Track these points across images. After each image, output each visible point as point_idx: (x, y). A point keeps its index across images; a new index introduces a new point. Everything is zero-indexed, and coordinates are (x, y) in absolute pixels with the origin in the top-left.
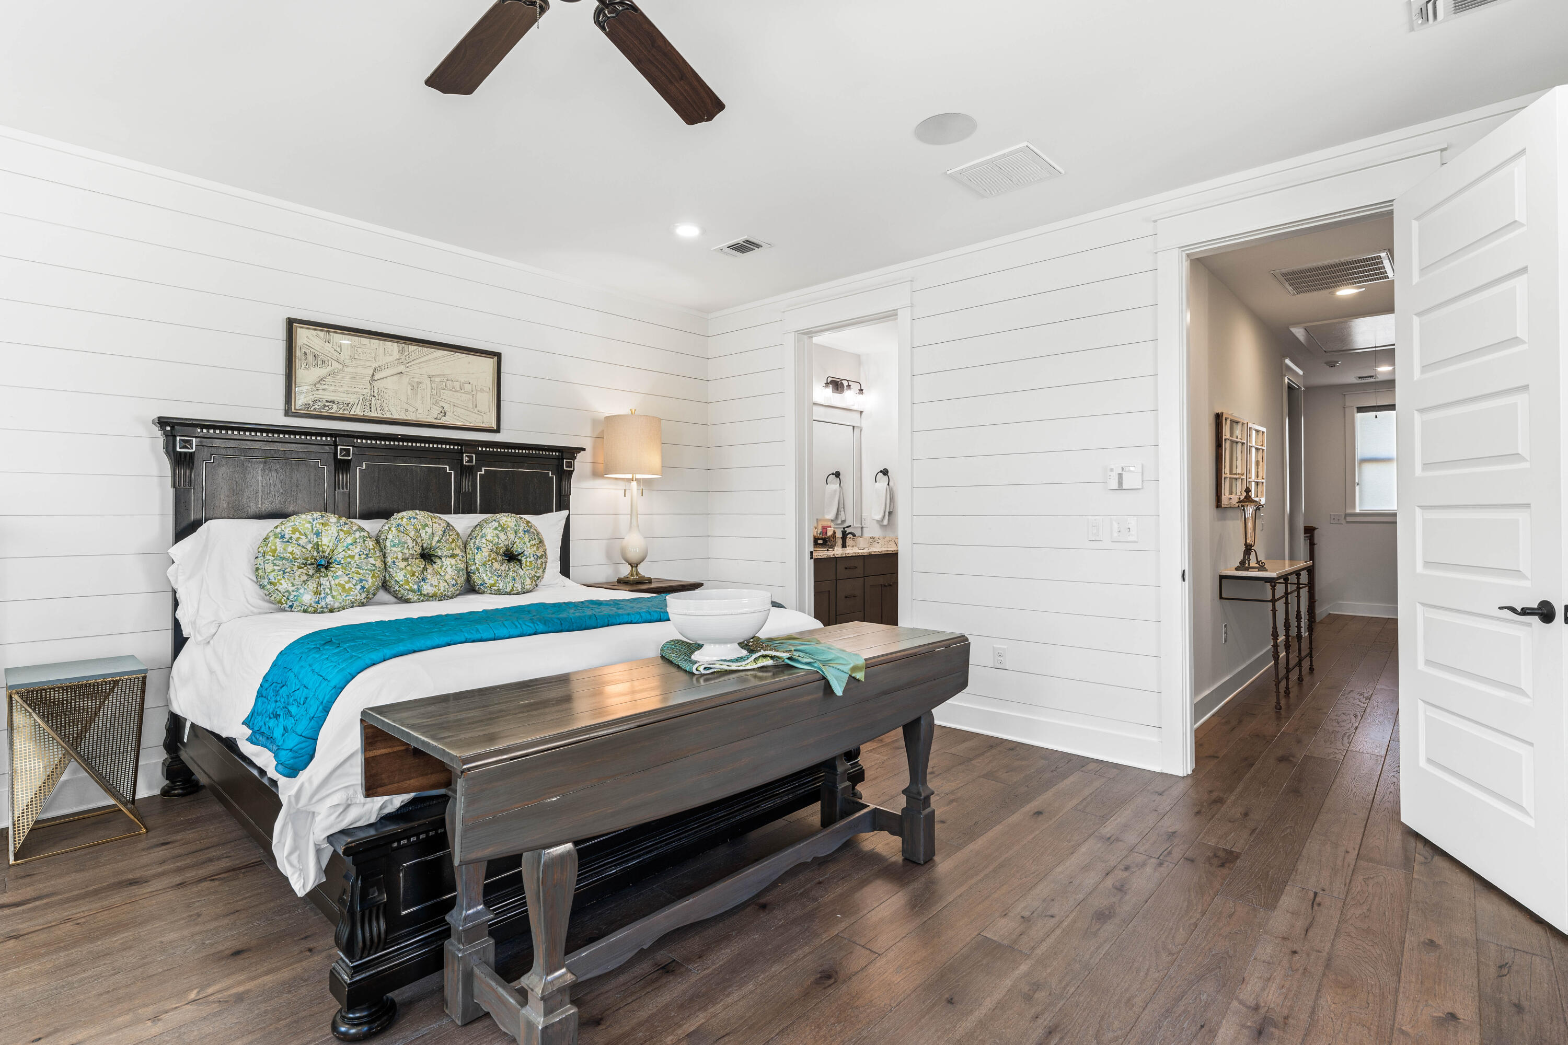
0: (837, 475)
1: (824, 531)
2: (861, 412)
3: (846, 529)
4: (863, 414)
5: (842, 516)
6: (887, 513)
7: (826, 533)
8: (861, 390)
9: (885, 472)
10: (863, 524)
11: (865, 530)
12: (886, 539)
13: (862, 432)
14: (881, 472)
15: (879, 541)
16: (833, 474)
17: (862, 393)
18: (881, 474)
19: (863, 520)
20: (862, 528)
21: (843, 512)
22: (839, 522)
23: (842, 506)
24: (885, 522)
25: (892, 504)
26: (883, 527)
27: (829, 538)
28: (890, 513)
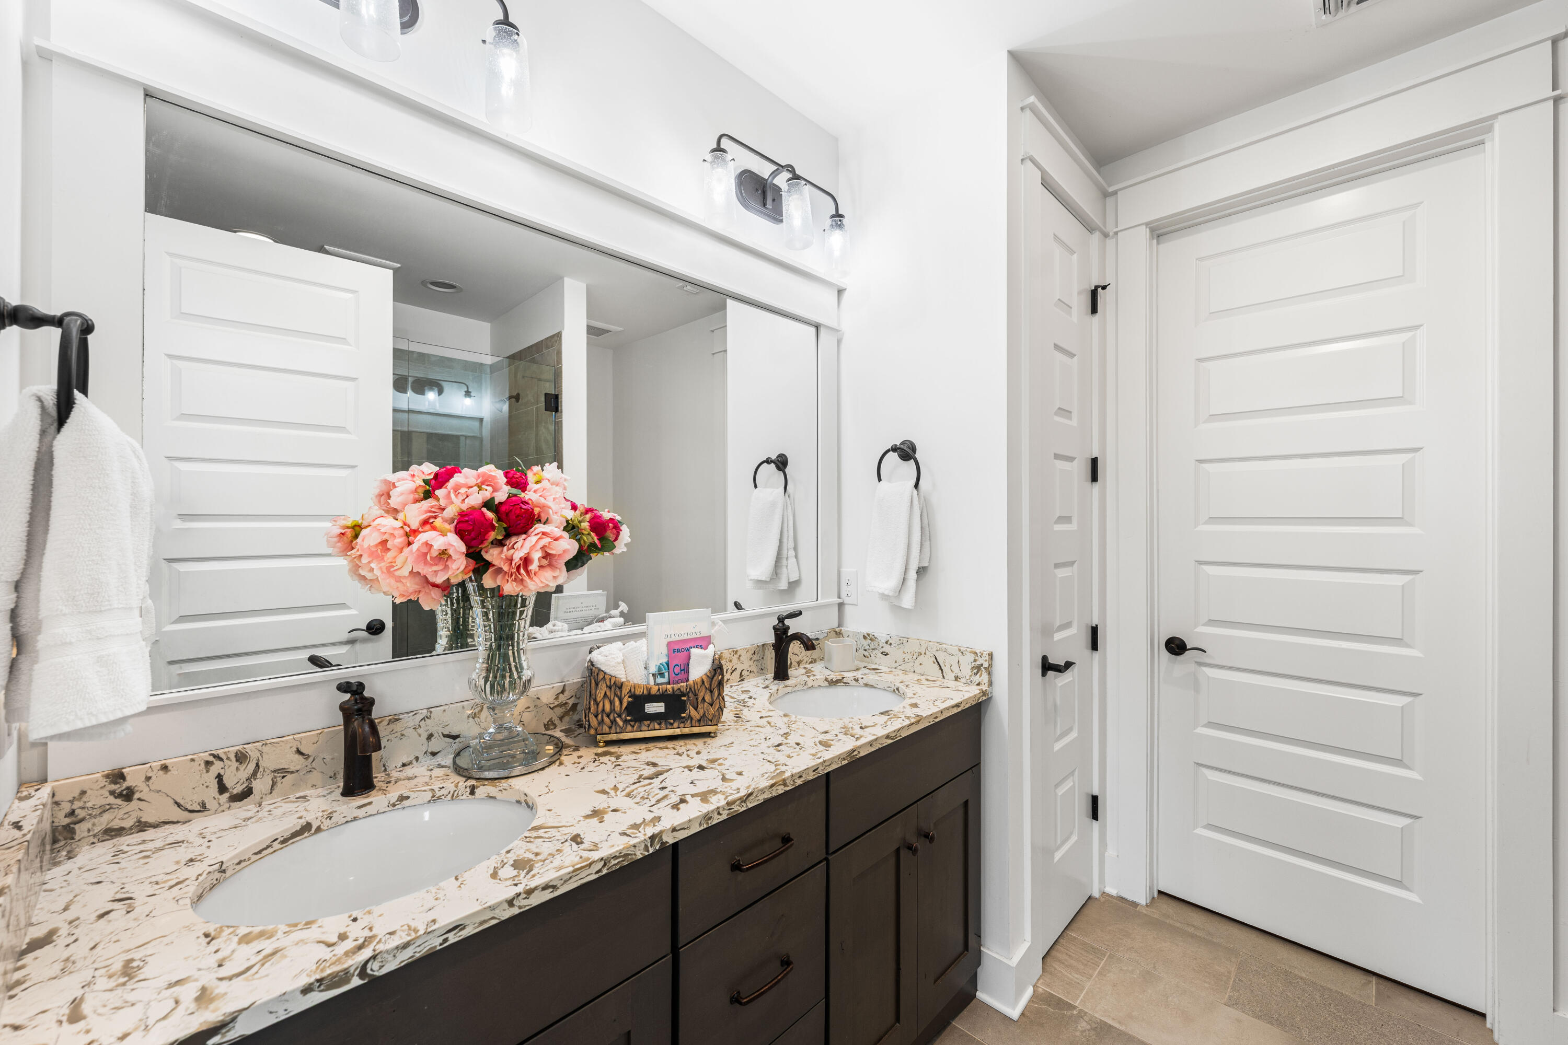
0: (781, 463)
1: (679, 659)
2: (840, 292)
3: (787, 622)
4: (846, 295)
5: (790, 572)
6: (912, 574)
7: (686, 669)
8: (838, 215)
9: (906, 452)
10: (843, 594)
11: (848, 610)
12: (908, 648)
13: (843, 346)
14: (894, 449)
15: (887, 649)
16: (768, 461)
17: (840, 226)
18: (893, 457)
19: (843, 583)
20: (841, 606)
21: (792, 561)
22: (783, 585)
23: (791, 545)
24: (908, 600)
25: (927, 544)
26: (896, 609)
27: (693, 691)
28: (921, 571)
